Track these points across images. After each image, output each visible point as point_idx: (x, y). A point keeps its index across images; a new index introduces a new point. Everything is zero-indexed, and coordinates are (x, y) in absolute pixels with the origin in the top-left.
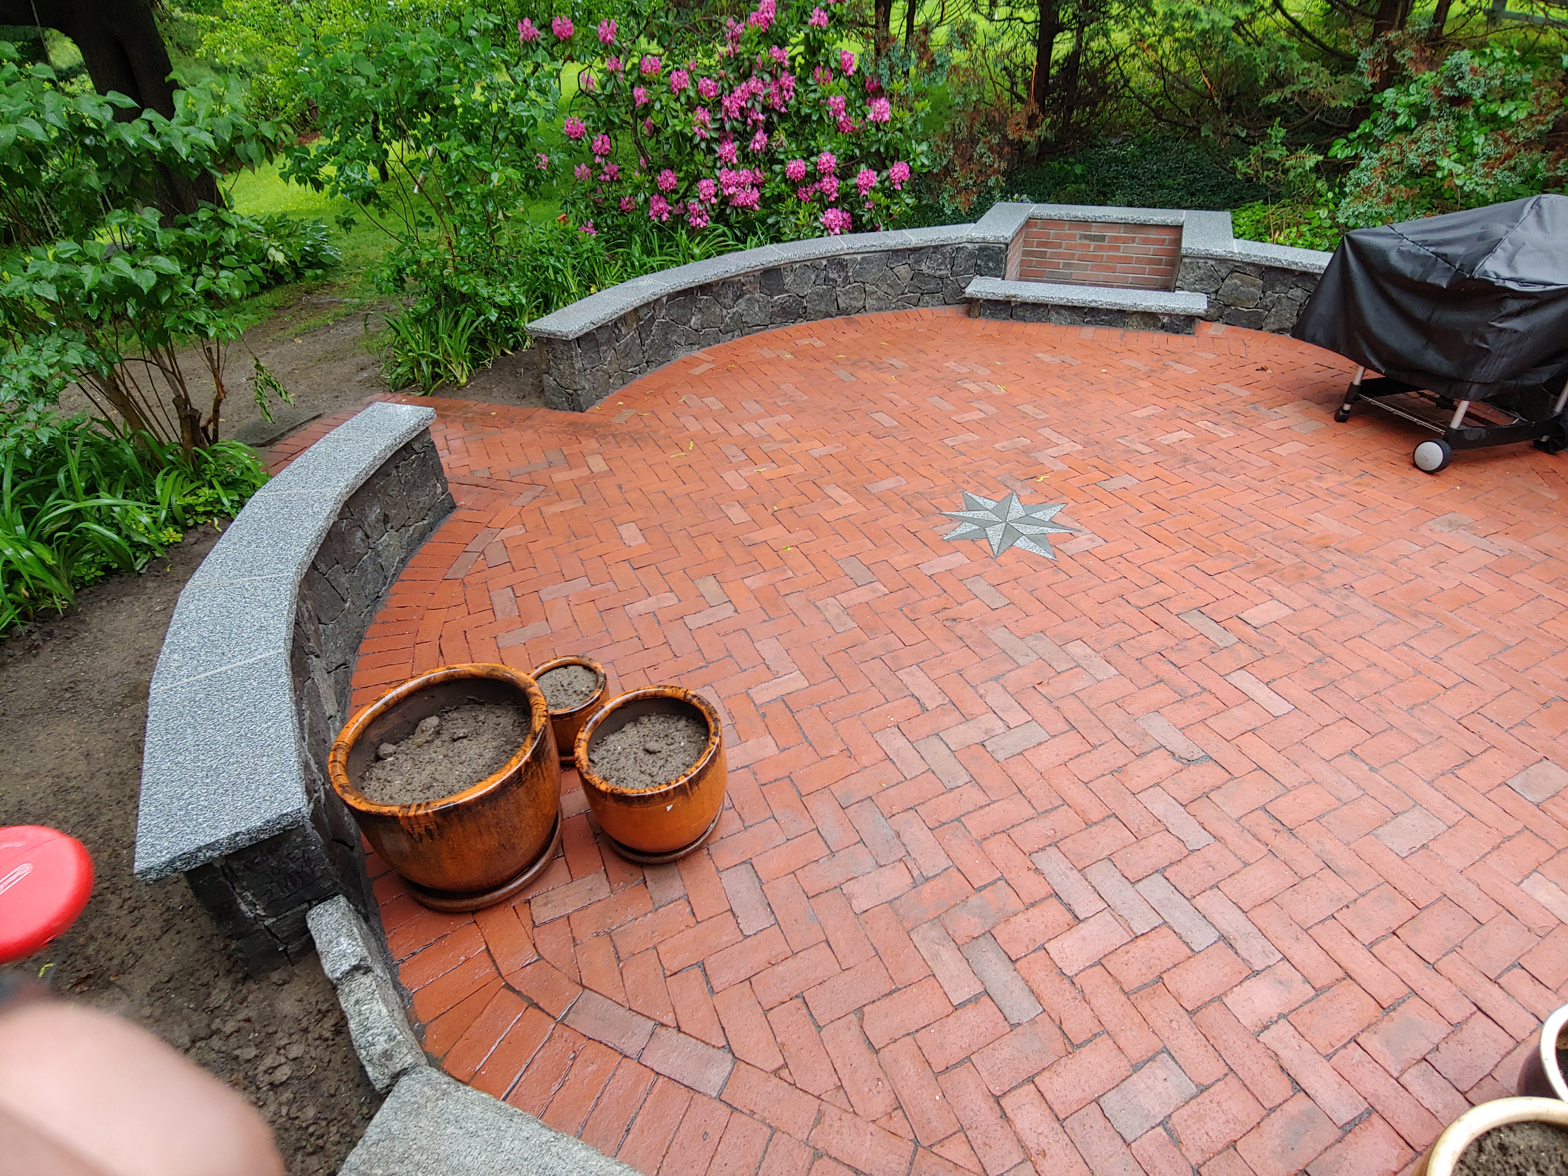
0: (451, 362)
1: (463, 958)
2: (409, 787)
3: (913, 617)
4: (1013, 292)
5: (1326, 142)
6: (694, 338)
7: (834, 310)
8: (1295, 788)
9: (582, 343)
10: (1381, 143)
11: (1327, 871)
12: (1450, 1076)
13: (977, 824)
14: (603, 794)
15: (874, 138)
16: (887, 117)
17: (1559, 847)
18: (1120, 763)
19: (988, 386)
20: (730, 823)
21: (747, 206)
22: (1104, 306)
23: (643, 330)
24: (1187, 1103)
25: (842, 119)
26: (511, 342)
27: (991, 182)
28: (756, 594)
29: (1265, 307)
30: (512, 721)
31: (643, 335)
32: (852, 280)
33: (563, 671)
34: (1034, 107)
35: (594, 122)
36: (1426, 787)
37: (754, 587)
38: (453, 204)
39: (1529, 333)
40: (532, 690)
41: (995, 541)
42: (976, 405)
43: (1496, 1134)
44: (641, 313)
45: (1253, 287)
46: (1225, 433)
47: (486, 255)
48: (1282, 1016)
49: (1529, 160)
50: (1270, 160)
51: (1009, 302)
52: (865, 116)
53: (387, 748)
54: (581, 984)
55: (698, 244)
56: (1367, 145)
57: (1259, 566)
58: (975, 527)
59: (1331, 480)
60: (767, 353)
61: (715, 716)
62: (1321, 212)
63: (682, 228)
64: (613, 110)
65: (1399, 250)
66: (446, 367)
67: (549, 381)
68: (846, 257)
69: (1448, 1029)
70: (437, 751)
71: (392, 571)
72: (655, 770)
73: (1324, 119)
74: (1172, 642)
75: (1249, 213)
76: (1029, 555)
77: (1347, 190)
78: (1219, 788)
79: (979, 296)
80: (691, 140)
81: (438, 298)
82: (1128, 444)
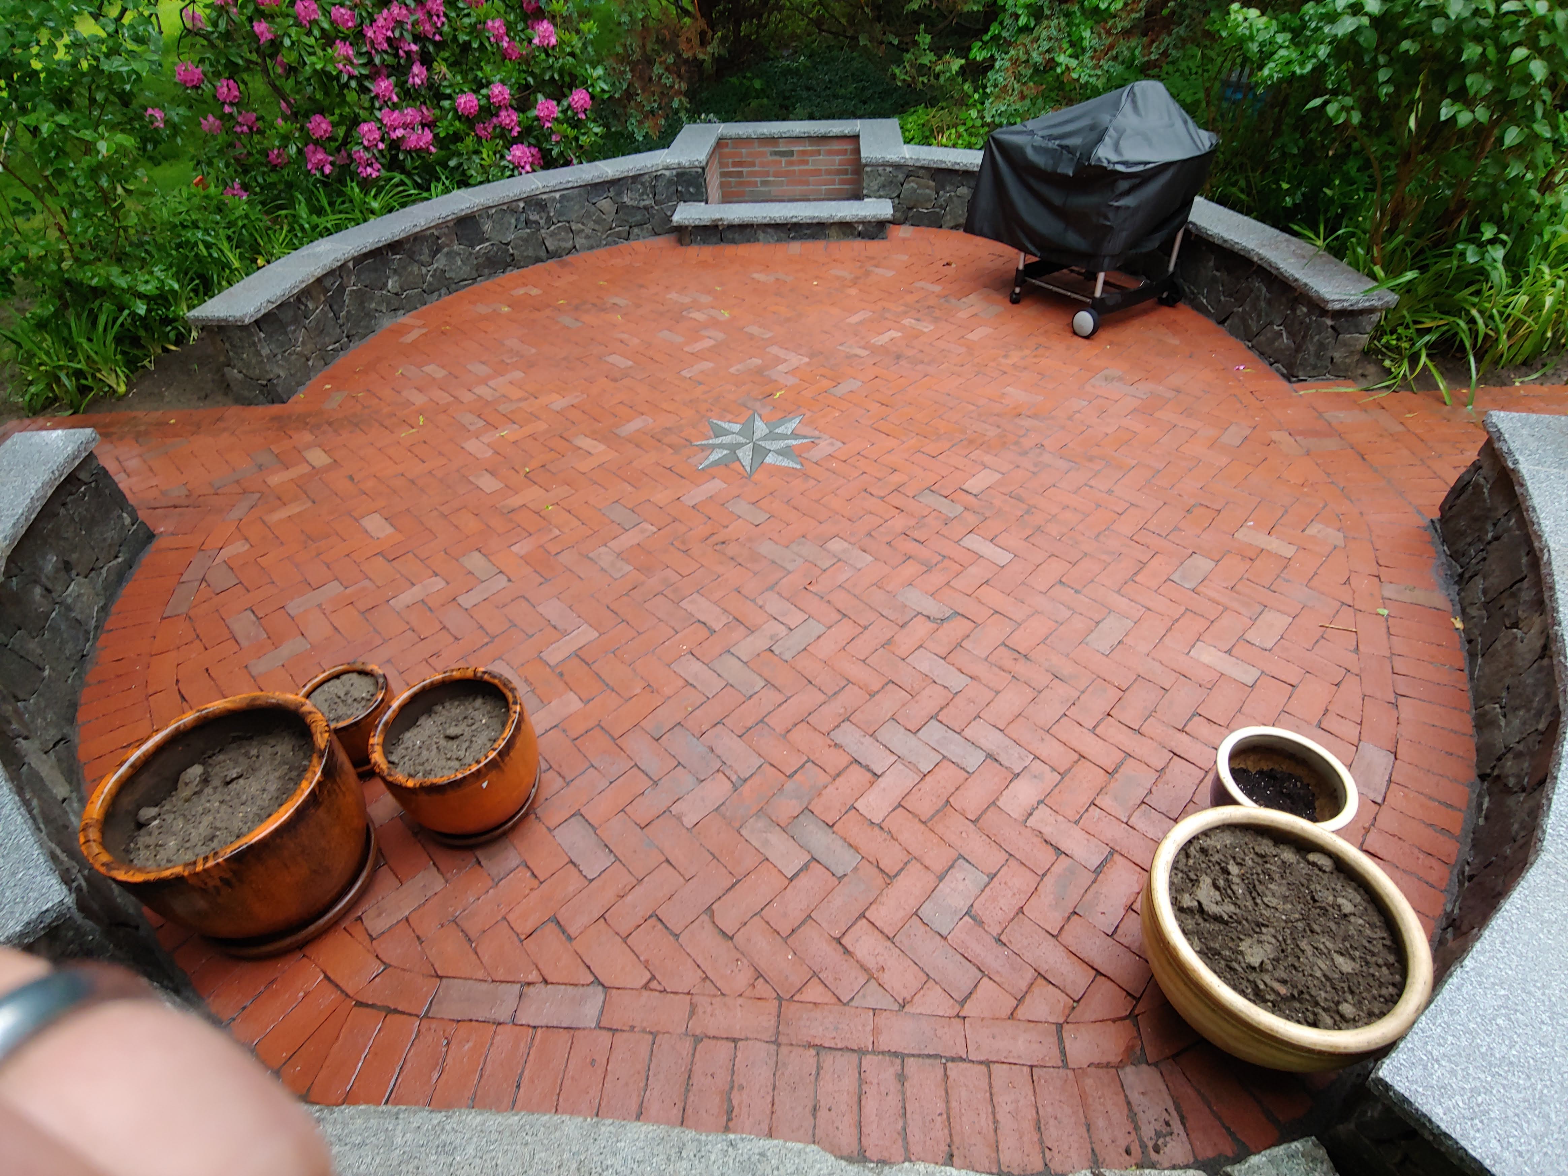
0: (99, 370)
1: (301, 994)
2: (188, 845)
3: (684, 548)
4: (717, 216)
5: (967, 44)
6: (396, 304)
7: (543, 254)
8: (1024, 621)
9: (264, 326)
10: (1010, 44)
11: (1056, 681)
12: (1163, 810)
13: (778, 721)
14: (413, 791)
15: (544, 65)
16: (553, 41)
17: (1212, 619)
18: (889, 636)
19: (713, 312)
20: (551, 782)
21: (421, 149)
22: (804, 221)
23: (334, 302)
24: (983, 891)
25: (505, 45)
26: (172, 335)
27: (675, 104)
28: (526, 559)
29: (941, 207)
30: (290, 747)
31: (335, 307)
32: (555, 220)
33: (336, 682)
34: (702, 23)
35: (211, 65)
36: (1116, 596)
37: (523, 552)
38: (54, 183)
39: (1138, 208)
40: (305, 709)
41: (746, 462)
42: (704, 333)
43: (1195, 841)
44: (327, 283)
45: (927, 189)
46: (927, 327)
47: (112, 238)
48: (1040, 802)
49: (1129, 48)
50: (922, 66)
51: (717, 226)
52: (530, 41)
53: (147, 813)
54: (437, 976)
55: (375, 197)
56: (999, 46)
57: (971, 442)
58: (725, 452)
59: (1015, 357)
60: (482, 309)
61: (511, 686)
62: (971, 112)
63: (352, 181)
64: (233, 50)
65: (1033, 146)
66: (94, 377)
67: (234, 373)
68: (544, 197)
69: (1155, 775)
70: (211, 799)
71: (93, 623)
72: (461, 754)
73: (963, 22)
74: (912, 522)
75: (915, 117)
76: (780, 469)
77: (988, 90)
78: (968, 636)
79: (687, 223)
80: (337, 78)
81: (61, 296)
82: (848, 350)
